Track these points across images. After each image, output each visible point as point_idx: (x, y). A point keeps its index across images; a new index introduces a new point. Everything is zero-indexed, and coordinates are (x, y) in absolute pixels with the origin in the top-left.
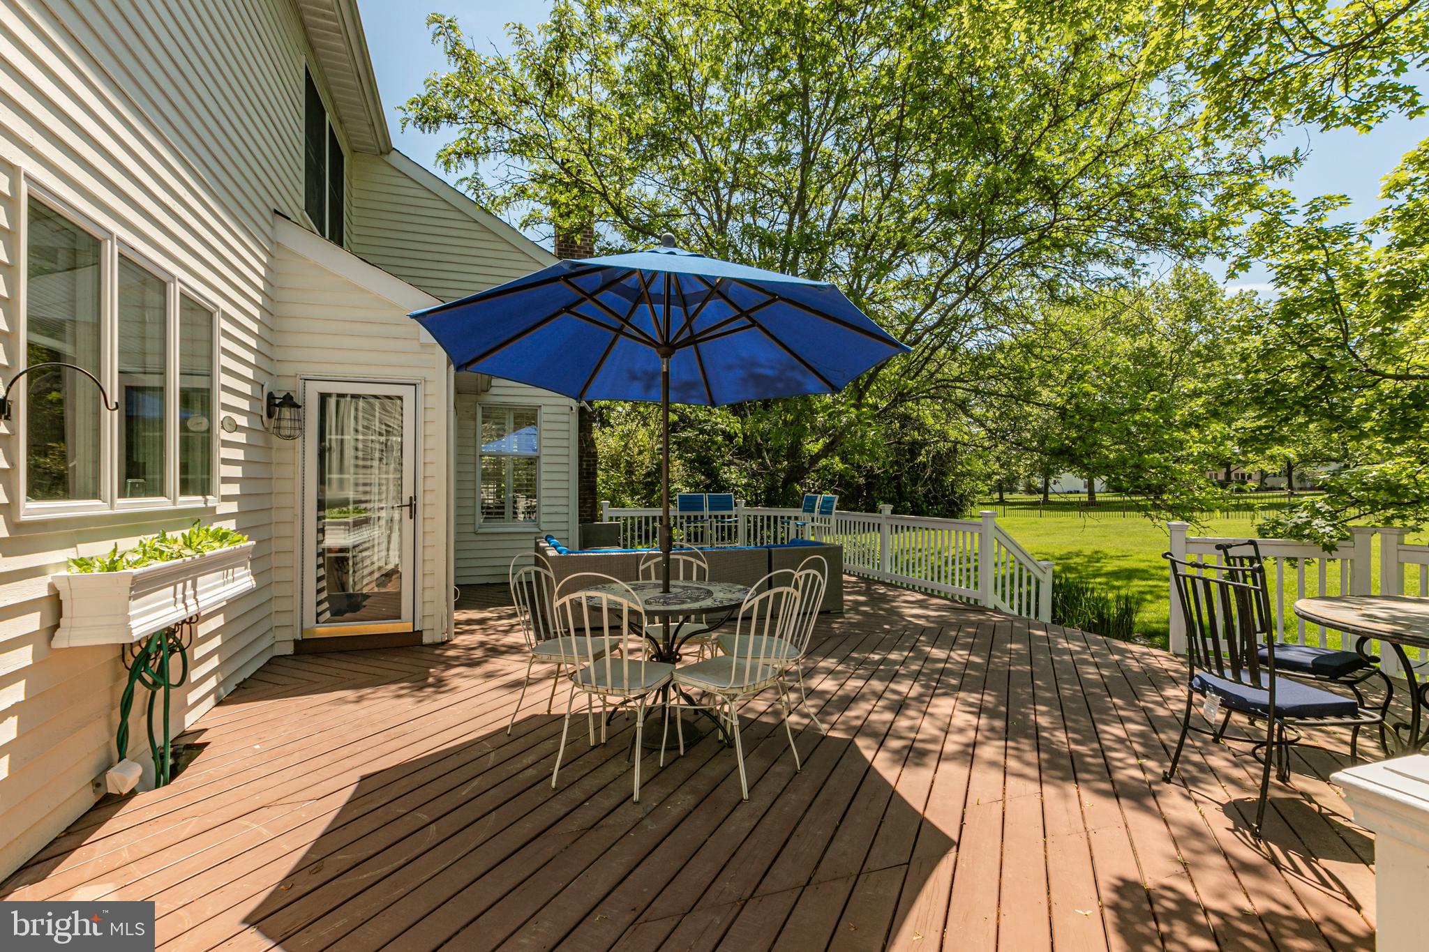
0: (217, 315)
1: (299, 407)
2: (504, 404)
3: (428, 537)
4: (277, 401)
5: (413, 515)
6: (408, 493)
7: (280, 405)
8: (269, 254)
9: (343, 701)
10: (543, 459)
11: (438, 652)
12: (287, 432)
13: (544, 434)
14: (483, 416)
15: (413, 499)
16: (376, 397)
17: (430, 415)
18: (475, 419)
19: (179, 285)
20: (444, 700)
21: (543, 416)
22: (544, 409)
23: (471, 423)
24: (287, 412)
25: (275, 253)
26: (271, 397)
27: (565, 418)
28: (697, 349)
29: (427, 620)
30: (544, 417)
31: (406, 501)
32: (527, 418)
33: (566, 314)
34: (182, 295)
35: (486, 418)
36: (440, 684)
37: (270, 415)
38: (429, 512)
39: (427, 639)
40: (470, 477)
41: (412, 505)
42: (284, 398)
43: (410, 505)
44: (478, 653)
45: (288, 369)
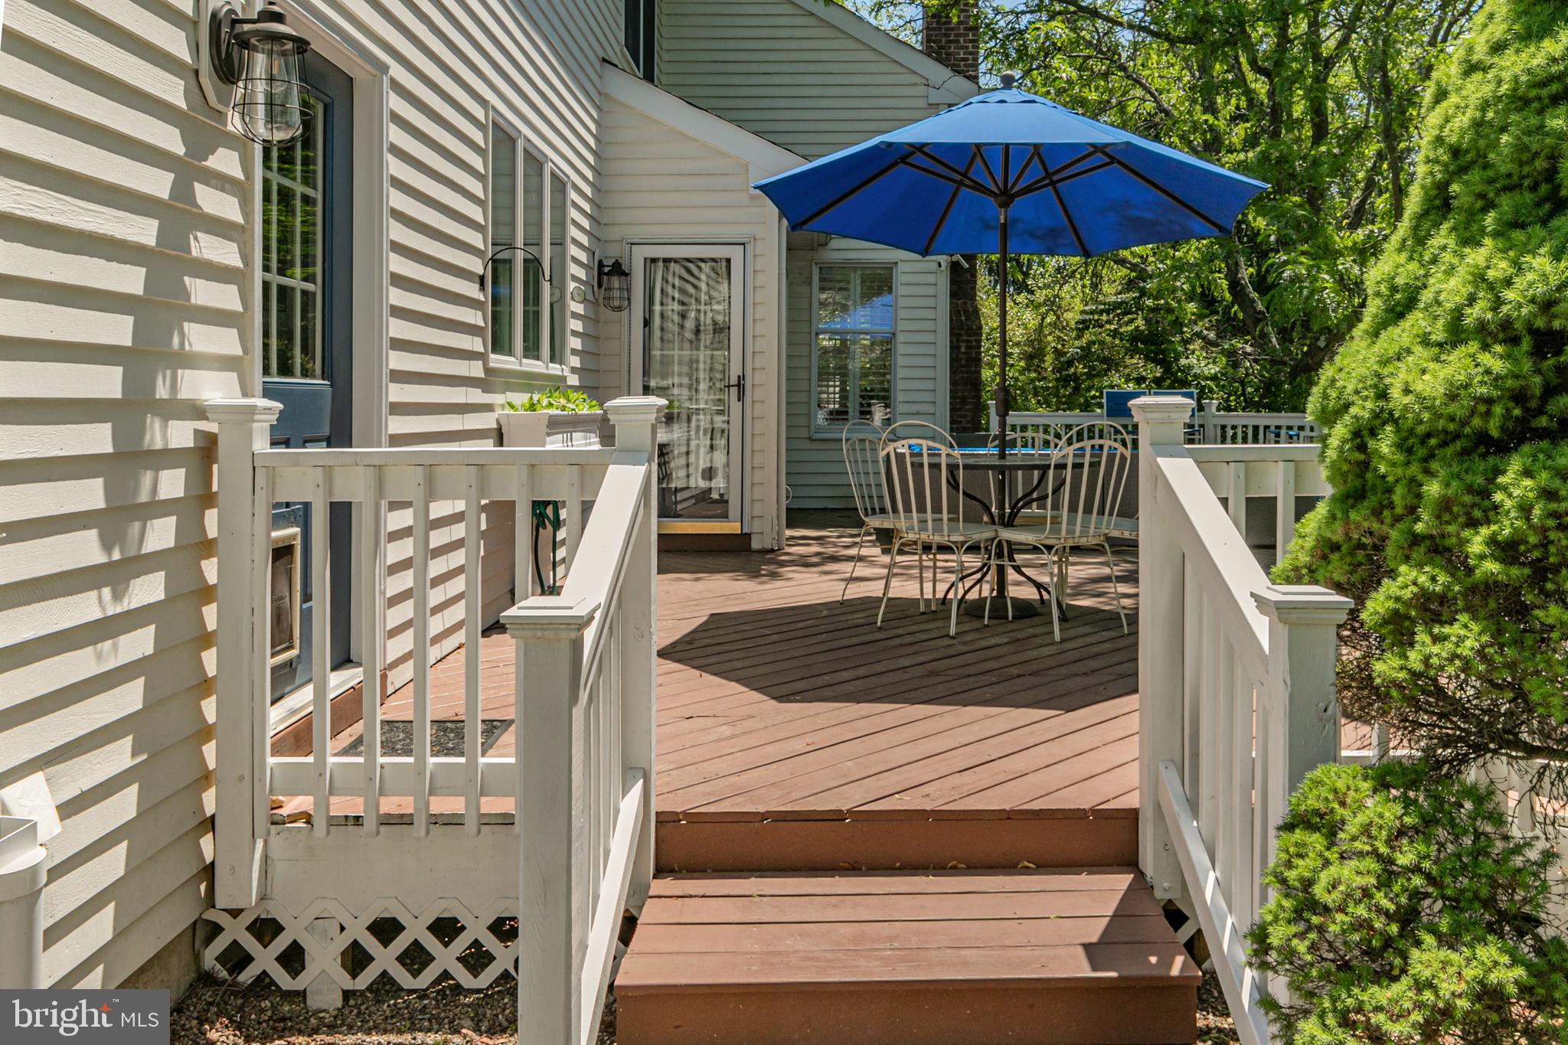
0: (569, 185)
1: (627, 275)
2: (848, 261)
3: (757, 423)
4: (606, 270)
5: (741, 397)
6: (735, 371)
7: (609, 274)
8: (599, 108)
9: (682, 579)
10: (901, 337)
11: (769, 556)
12: (616, 303)
13: (902, 302)
14: (821, 280)
15: (741, 378)
16: (703, 260)
17: (761, 279)
18: (810, 284)
19: (550, 164)
20: (778, 584)
21: (900, 277)
22: (902, 267)
23: (805, 289)
24: (616, 282)
25: (602, 102)
26: (601, 265)
27: (931, 279)
28: (1056, 190)
29: (756, 522)
30: (903, 278)
31: (734, 381)
32: (879, 282)
33: (901, 165)
34: (553, 174)
35: (826, 284)
36: (774, 576)
37: (600, 286)
38: (759, 394)
39: (756, 545)
40: (804, 363)
41: (740, 386)
42: (613, 266)
43: (738, 385)
44: (815, 560)
45: (615, 233)
